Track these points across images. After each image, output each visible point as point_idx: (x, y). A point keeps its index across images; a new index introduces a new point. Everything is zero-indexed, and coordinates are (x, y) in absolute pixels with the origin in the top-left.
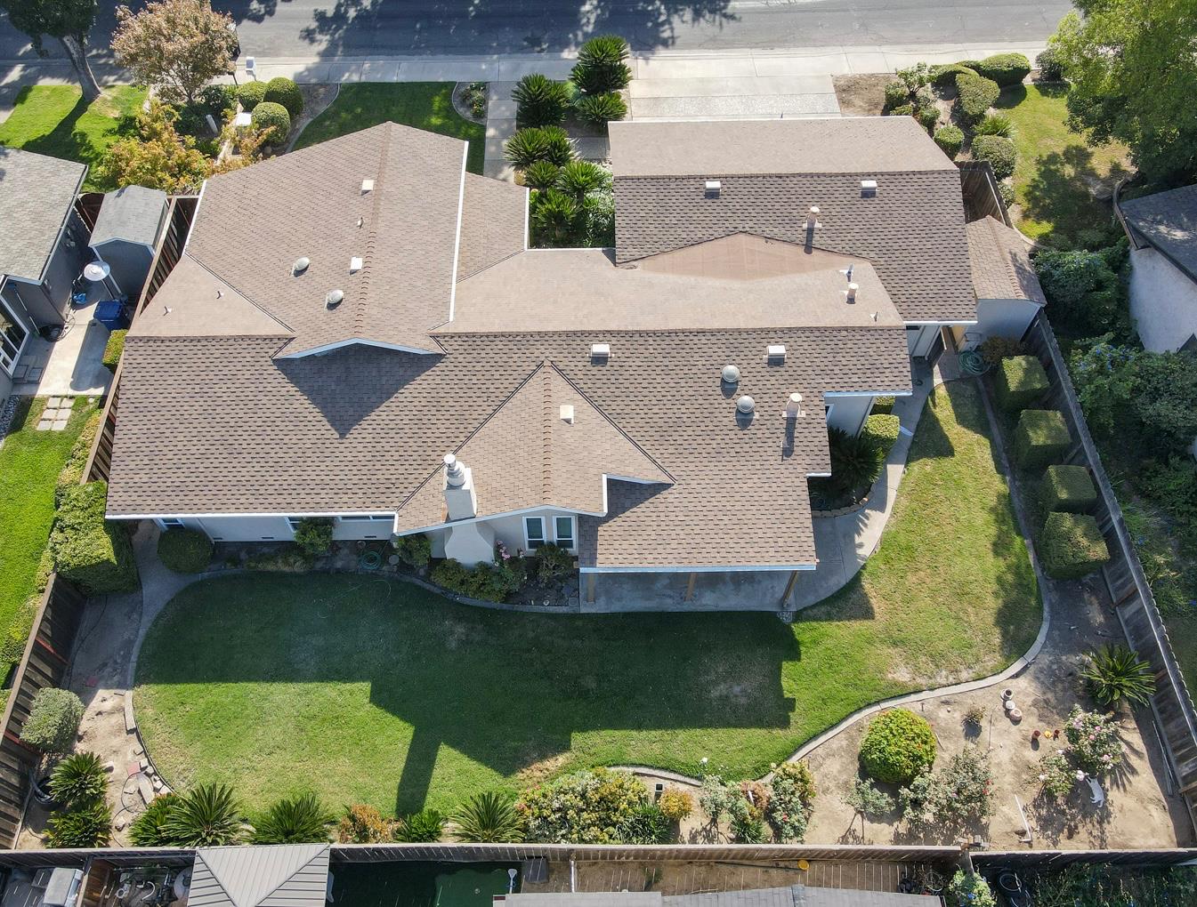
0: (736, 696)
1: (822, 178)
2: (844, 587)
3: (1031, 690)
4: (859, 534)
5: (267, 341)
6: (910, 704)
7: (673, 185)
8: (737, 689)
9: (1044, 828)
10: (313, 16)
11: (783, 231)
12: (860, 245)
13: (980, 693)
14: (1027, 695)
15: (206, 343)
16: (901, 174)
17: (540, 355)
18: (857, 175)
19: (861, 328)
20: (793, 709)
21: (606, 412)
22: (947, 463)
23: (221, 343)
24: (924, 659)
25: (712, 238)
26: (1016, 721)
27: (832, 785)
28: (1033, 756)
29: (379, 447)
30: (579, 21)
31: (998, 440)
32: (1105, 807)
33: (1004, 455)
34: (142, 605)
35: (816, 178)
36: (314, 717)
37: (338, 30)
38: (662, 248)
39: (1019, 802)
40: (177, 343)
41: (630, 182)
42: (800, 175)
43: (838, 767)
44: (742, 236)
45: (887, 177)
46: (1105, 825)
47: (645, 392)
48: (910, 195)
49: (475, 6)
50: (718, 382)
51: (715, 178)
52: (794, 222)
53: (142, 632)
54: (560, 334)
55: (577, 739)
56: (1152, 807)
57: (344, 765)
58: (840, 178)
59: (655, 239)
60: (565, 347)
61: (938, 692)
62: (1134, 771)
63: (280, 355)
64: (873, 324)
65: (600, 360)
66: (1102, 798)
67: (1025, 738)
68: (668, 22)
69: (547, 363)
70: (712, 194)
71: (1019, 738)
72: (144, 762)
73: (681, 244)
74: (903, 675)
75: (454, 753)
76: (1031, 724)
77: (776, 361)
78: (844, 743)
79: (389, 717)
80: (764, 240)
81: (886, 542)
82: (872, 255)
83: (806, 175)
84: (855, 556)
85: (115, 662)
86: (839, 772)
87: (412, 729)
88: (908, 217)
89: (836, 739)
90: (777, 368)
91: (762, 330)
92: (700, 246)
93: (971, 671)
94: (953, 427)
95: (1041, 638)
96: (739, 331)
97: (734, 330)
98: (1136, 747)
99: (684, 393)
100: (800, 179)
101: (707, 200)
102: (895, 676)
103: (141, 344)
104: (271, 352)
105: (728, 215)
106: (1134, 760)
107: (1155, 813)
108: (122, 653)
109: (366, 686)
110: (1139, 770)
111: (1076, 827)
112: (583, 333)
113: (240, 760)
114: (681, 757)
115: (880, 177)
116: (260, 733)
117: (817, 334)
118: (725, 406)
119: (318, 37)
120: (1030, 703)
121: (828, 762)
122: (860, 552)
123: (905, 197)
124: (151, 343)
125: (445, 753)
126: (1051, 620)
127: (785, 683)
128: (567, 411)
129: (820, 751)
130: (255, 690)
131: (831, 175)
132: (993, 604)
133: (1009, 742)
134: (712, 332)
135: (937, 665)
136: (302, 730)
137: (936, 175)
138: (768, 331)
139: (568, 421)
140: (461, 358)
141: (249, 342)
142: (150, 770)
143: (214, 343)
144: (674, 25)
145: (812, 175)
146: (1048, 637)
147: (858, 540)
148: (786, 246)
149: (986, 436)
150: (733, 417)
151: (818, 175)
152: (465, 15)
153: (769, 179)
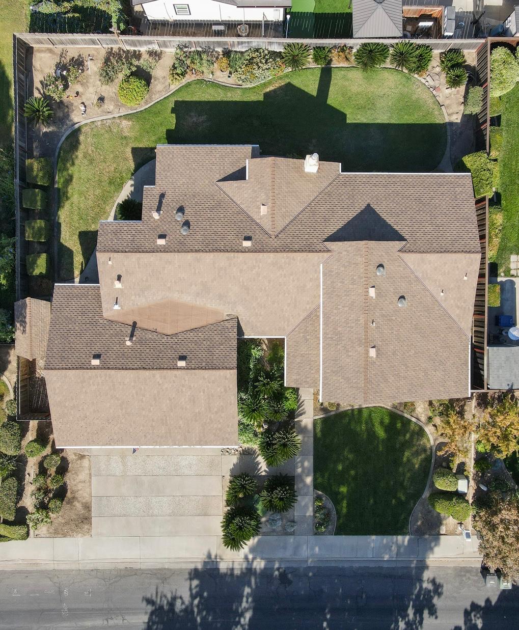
0: (195, 116)
1: (121, 367)
2: (142, 166)
3: (73, 116)
4: (131, 191)
5: (411, 250)
6: (123, 112)
7: (204, 364)
8: (195, 119)
9: (83, 62)
10: (438, 611)
11: (147, 336)
12: (107, 327)
13: (94, 116)
14: (75, 115)
15: (441, 250)
16: (77, 368)
17: (277, 241)
18: (101, 369)
19: (118, 252)
20: (172, 108)
21: (245, 215)
22: (83, 229)
23: (434, 250)
24: (115, 130)
25: (185, 332)
26: (83, 103)
27: (161, 79)
28: (79, 88)
29: (351, 201)
30: (253, 601)
31: (56, 243)
32: (57, 68)
33: (55, 234)
34: (451, 162)
35: (124, 367)
36: (369, 109)
37: (418, 592)
38: (212, 327)
39: (89, 72)
40: (455, 250)
41: (228, 366)
42: (133, 369)
43: (157, 87)
44: (169, 334)
45: (85, 367)
46: (59, 62)
47: (226, 223)
48: (74, 356)
49: (326, 620)
50: (191, 227)
51: (181, 368)
52: (140, 342)
53: (448, 149)
54: (267, 252)
55: (261, 98)
56: (39, 68)
57: (354, 89)
58: (111, 367)
59: (215, 332)
60: (264, 245)
61: (112, 116)
62: (41, 82)
63: (404, 243)
64: (112, 255)
65: (248, 238)
66: (57, 71)
67: (81, 96)
68: (193, 597)
69: (273, 237)
70: (182, 358)
71: (83, 96)
72: (434, 92)
73: (202, 329)
74: (125, 123)
75: (311, 93)
76: (76, 102)
77: (162, 236)
78: (154, 96)
79: (338, 108)
80: (157, 331)
81: (120, 186)
82: (101, 321)
83: (130, 369)
84: (135, 181)
85: (456, 135)
86: (157, 85)
87: (328, 103)
88: (78, 342)
89: (157, 98)
90: (163, 233)
91: (167, 252)
92: (192, 328)
93: (96, 125)
94: (76, 250)
95: (63, 138)
96: (178, 251)
97: (181, 252)
98: (37, 91)
99: (208, 223)
100: (133, 367)
101: (186, 355)
102: (128, 123)
103: (473, 250)
104: (408, 245)
105: (175, 346)
106: (40, 86)
107: (38, 66)
108: (455, 139)
109: (348, 121)
110: (39, 83)
111: (70, 61)
112: (256, 252)
113: (396, 92)
114: (220, 90)
115: (89, 367)
116: (390, 103)
117: (140, 250)
118: (189, 217)
119: (430, 587)
120: (75, 111)
121: (161, 89)
122: (132, 182)
123: (77, 354)
124: (468, 250)
125: (314, 93)
126: (56, 148)
127: (174, 121)
128: (264, 210)
129: (164, 94)
130: (394, 121)
131: (116, 368)
132: (80, 154)
133: (88, 95)
134: (192, 251)
135: (110, 127)
136: (373, 104)
137: (58, 367)
138: (164, 251)
139: (263, 205)
140: (315, 241)
141: (420, 250)
142: (432, 89)
143: (437, 250)
144: (189, 593)
145: (126, 369)
146: (60, 140)
147: (132, 188)
148: (146, 327)
149: (61, 244)
150: (186, 212)
151: (123, 369)
152: (332, 611)
153: (150, 367)
